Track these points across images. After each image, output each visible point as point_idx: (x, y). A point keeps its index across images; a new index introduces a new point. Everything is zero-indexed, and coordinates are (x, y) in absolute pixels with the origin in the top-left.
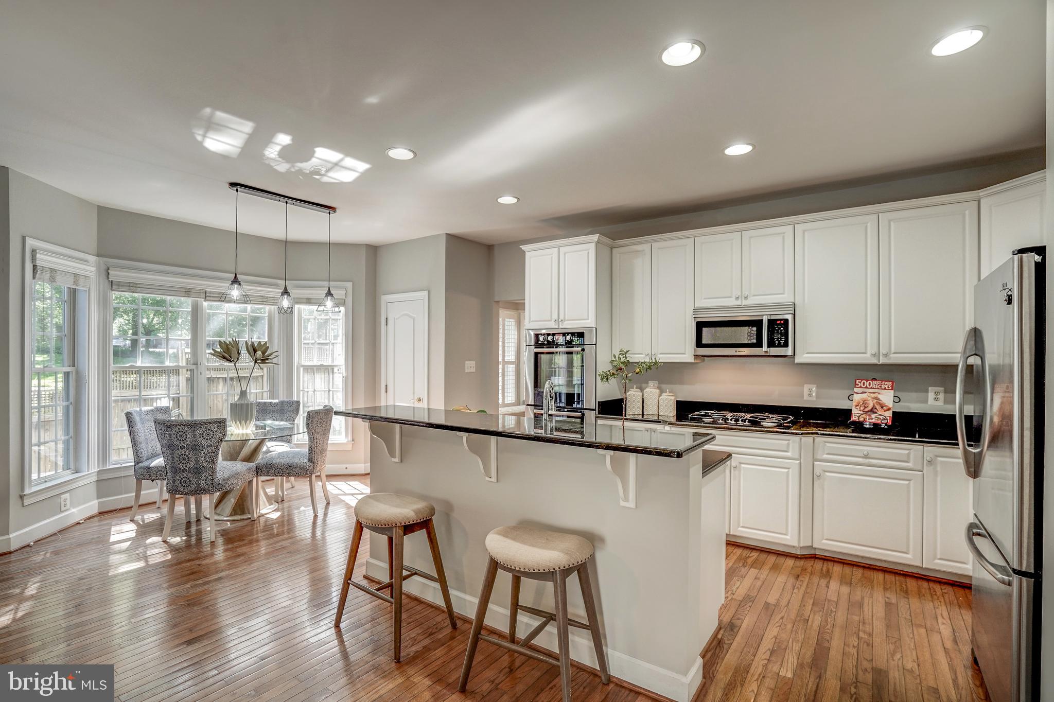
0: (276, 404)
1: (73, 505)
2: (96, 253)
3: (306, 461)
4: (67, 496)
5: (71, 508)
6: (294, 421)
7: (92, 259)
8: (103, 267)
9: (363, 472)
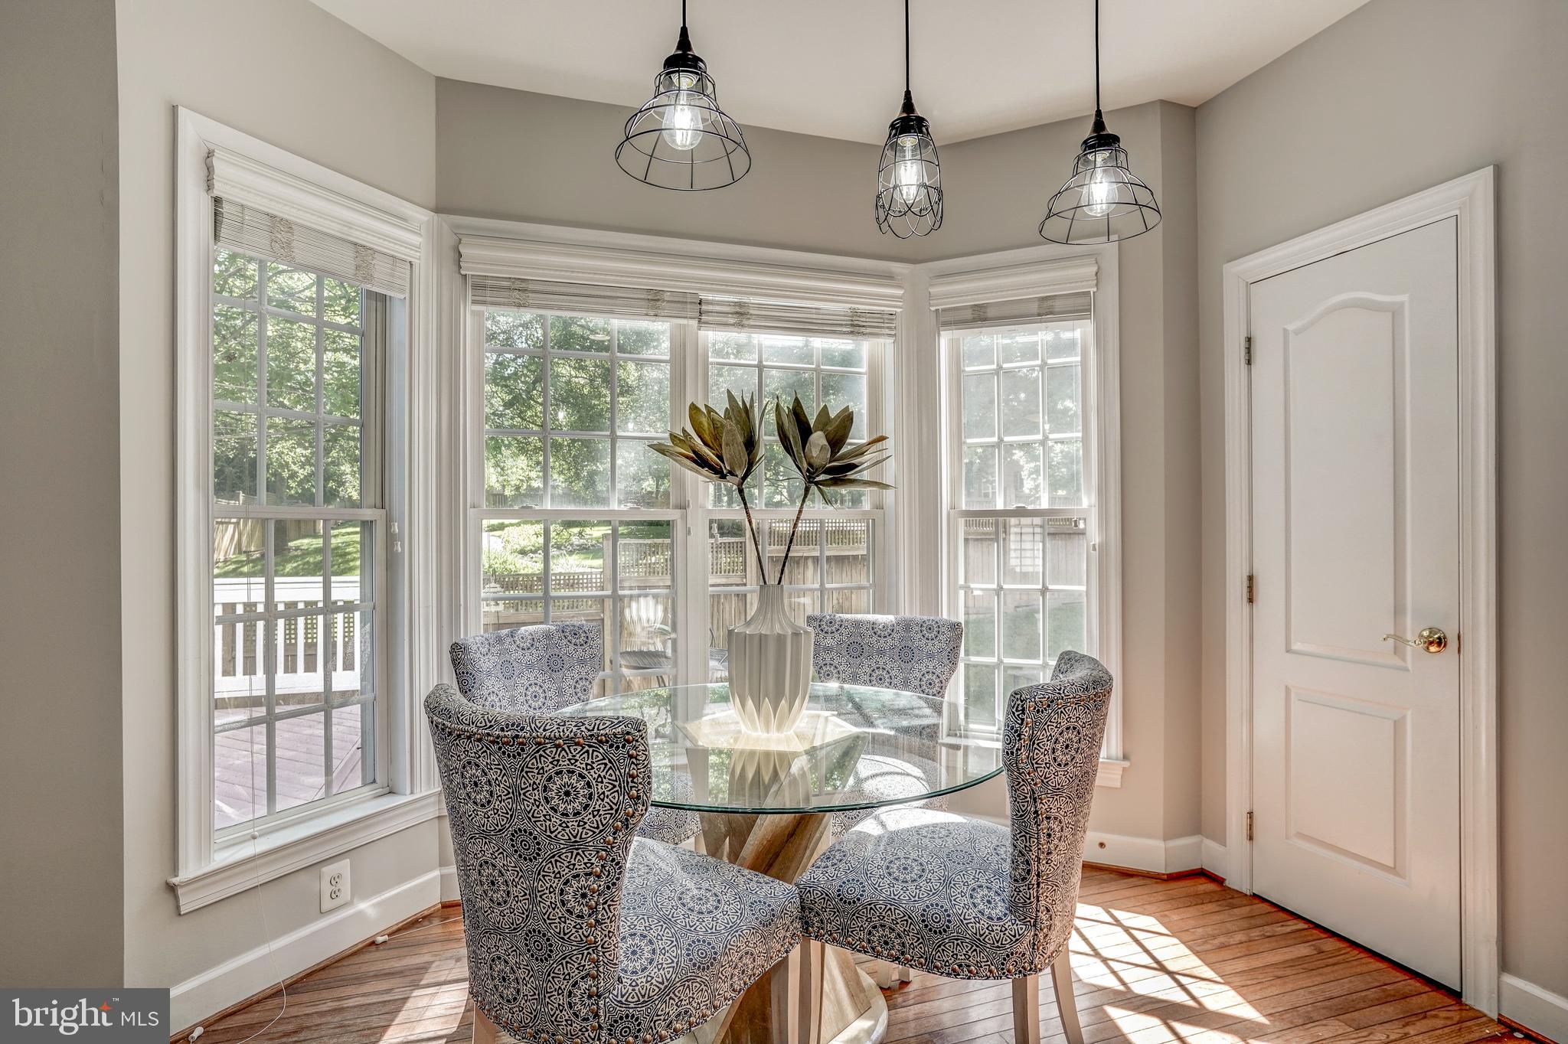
0: (889, 631)
1: (360, 890)
2: (432, 203)
3: (1000, 909)
4: (344, 866)
5: (355, 900)
6: (940, 693)
7: (421, 216)
8: (449, 240)
9: (1161, 869)
